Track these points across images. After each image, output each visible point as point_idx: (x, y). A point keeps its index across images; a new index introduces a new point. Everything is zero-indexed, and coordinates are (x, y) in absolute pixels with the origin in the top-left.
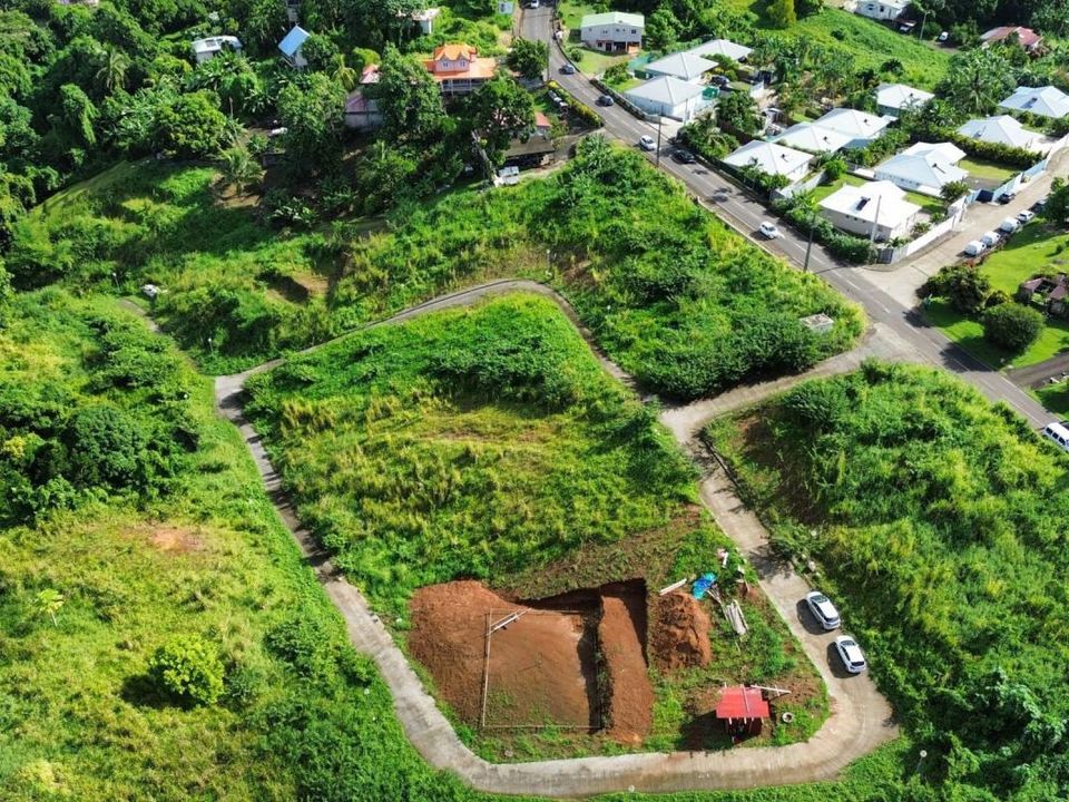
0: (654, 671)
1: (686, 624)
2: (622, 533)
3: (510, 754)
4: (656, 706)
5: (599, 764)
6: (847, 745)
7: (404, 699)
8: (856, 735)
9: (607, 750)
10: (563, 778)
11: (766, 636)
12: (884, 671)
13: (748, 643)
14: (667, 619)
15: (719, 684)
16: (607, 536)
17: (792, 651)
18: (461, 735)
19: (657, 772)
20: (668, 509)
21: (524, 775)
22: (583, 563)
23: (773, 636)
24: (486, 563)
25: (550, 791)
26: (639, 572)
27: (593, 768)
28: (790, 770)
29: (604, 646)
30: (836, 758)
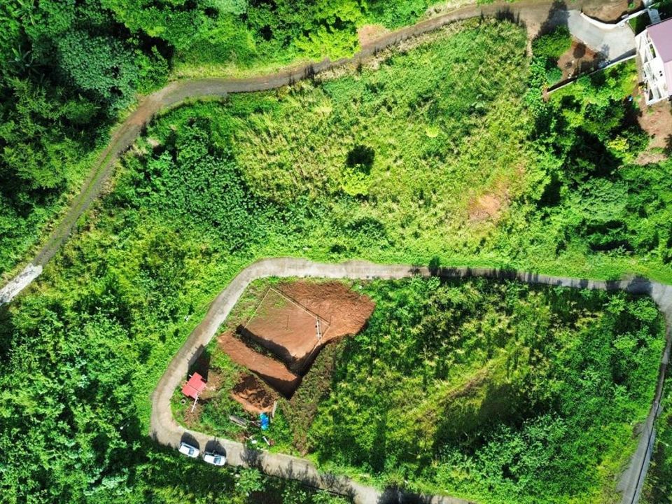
0: (244, 370)
1: (251, 398)
2: (320, 410)
3: (251, 291)
4: (229, 359)
5: (220, 319)
6: (159, 413)
7: (310, 266)
8: (159, 420)
9: (223, 326)
10: (225, 302)
11: (222, 425)
12: (174, 456)
13: (225, 416)
14: (261, 394)
15: (218, 390)
16: (325, 402)
17: (207, 429)
18: (274, 278)
19: (200, 337)
20: (314, 441)
21: (237, 289)
22: (321, 382)
23: (219, 428)
24: (361, 342)
25: (223, 295)
26: (294, 400)
27: (220, 316)
28: (165, 385)
29: (272, 360)
30: (157, 404)
